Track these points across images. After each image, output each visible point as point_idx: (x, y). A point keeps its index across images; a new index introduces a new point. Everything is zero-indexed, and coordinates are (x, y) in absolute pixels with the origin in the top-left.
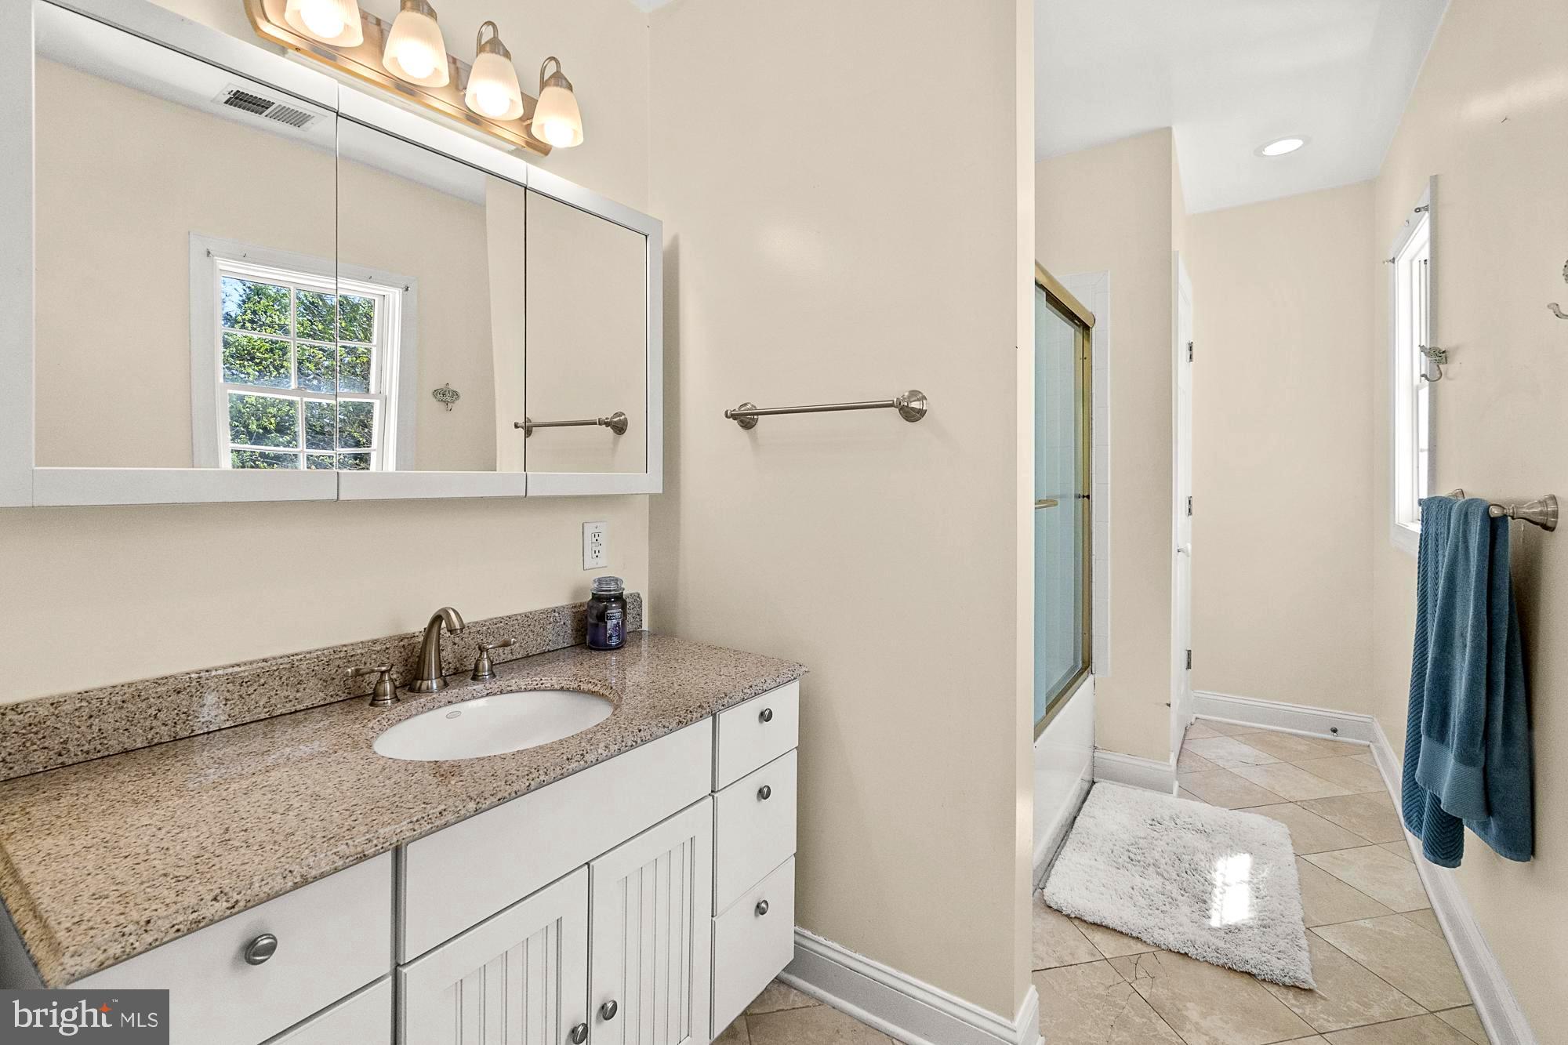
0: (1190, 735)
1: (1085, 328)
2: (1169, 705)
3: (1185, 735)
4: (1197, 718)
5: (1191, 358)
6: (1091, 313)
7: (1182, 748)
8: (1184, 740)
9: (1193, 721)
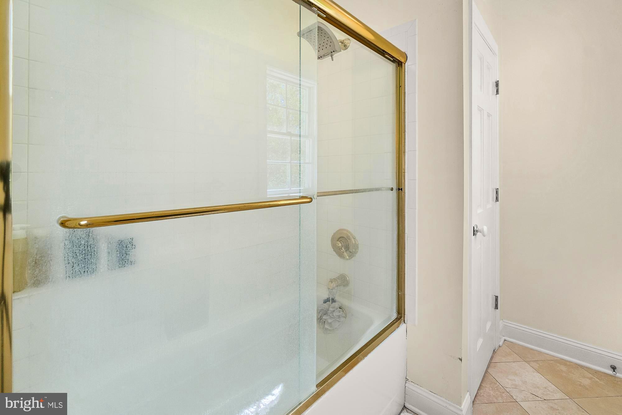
0: (497, 359)
1: (399, 64)
2: (461, 360)
3: (492, 358)
4: (505, 340)
5: (497, 92)
6: (405, 53)
7: (486, 372)
8: (490, 362)
9: (501, 344)
